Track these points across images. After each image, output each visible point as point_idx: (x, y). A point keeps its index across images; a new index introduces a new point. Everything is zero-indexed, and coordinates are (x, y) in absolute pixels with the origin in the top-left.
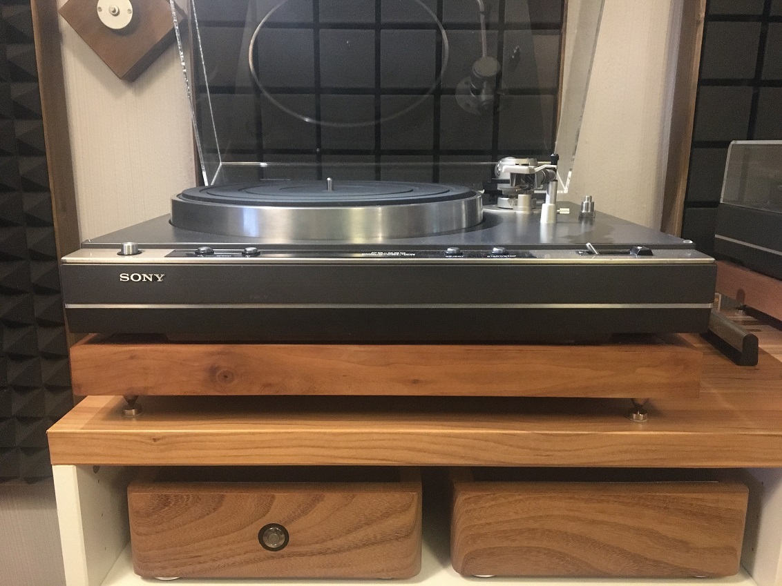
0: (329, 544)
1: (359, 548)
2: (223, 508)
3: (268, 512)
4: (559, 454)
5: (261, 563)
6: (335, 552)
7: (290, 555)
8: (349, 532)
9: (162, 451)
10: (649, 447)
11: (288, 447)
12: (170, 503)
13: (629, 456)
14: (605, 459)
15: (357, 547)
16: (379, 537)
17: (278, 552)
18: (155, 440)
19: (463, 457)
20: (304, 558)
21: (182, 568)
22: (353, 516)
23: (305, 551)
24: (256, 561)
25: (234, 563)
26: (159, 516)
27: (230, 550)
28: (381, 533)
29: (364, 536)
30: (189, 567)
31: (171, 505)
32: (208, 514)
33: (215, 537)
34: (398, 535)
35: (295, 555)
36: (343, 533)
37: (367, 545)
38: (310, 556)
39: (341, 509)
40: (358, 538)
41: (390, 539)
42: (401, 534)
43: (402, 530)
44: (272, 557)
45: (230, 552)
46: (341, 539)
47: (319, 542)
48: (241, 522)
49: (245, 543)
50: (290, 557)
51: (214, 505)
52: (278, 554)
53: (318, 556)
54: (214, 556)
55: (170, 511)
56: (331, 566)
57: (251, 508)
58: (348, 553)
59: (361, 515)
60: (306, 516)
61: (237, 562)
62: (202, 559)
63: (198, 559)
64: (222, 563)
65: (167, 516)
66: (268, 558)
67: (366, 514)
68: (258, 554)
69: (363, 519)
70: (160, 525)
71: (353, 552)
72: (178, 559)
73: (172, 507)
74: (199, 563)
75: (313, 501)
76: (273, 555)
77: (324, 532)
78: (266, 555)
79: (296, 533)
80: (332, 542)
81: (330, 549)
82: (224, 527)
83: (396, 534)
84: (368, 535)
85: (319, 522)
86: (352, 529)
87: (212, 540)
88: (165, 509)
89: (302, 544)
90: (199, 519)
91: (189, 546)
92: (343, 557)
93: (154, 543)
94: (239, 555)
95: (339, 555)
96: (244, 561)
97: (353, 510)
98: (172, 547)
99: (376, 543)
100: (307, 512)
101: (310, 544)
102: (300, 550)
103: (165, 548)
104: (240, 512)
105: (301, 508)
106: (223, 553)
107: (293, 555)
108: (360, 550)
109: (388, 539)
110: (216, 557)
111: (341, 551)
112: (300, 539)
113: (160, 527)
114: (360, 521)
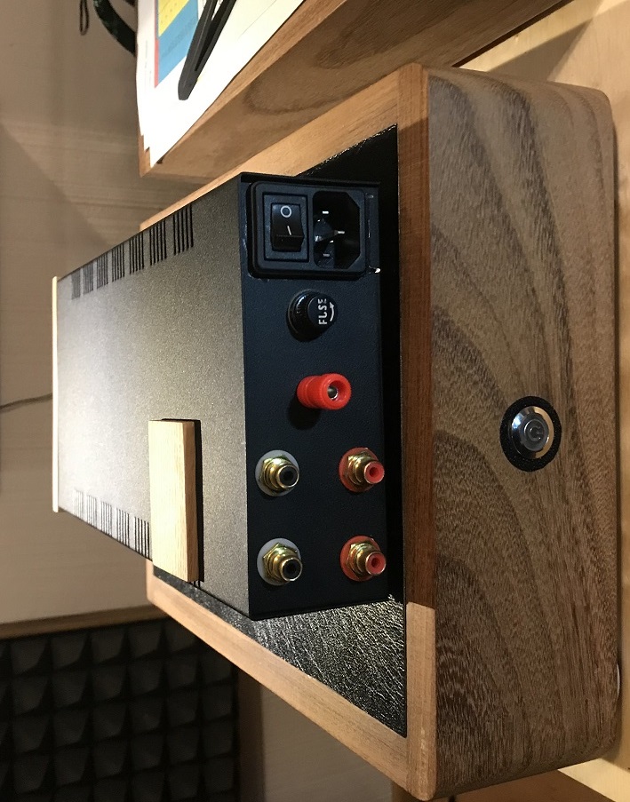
0: (545, 298)
1: (552, 223)
2: (468, 561)
3: (475, 450)
5: (587, 463)
6: (561, 285)
7: (570, 394)
8: (517, 249)
15: (550, 231)
16: (528, 175)
17: (563, 423)
20: (576, 360)
21: (598, 647)
22: (481, 235)
23: (560, 358)
24: (582, 474)
25: (588, 527)
26: (486, 718)
27: (559, 538)
28: (520, 169)
29: (526, 210)
30: (596, 631)
31: (462, 691)
32: (481, 599)
33: (533, 576)
34: (522, 126)
35: (569, 382)
36: (521, 263)
37: (546, 205)
38: (570, 345)
39: (465, 265)
40: (531, 226)
41: (532, 146)
42: (520, 118)
43: (513, 116)
44: (573, 438)
45: (563, 538)
46: (532, 269)
47: (540, 322)
48: (499, 515)
49: (545, 504)
50: (572, 395)
51: (460, 584)
52: (568, 421)
53: (570, 325)
54: (572, 574)
55: (475, 692)
56: (591, 296)
57: (467, 492)
58: (563, 252)
59: (478, 216)
60: (483, 355)
61: (585, 520)
62: (578, 604)
63: (580, 613)
64: (588, 554)
65: (488, 697)
66: (576, 445)
67: (476, 204)
68: (567, 472)
69: (489, 211)
70: (508, 713)
71: (562, 240)
72: (580, 660)
73: (467, 687)
74: (588, 609)
75: (448, 336)
76: (570, 434)
77: (519, 311)
78: (570, 452)
79: (522, 378)
80: (541, 292)
81: (554, 297)
82: (510, 556)
83: (522, 131)
84: (523, 202)
85: (495, 322)
86: (511, 241)
87: (538, 582)
88: (471, 706)
89: (546, 367)
90: (493, 619)
91: (554, 637)
92: (571, 267)
93: (546, 720)
94: (569, 516)
95: (567, 275)
96: (582, 503)
97: (467, 235)
98: (556, 677)
99: (541, 182)
100: (474, 351)
101: (545, 345)
102: (557, 369)
103: (557, 693)
104: (476, 518)
105: (464, 366)
106: (567, 556)
107: (568, 387)
108: (557, 223)
109: (532, 153)
110: (576, 571)
111: (560, 271)
112: (534, 370)
113: (512, 712)
114: (492, 218)
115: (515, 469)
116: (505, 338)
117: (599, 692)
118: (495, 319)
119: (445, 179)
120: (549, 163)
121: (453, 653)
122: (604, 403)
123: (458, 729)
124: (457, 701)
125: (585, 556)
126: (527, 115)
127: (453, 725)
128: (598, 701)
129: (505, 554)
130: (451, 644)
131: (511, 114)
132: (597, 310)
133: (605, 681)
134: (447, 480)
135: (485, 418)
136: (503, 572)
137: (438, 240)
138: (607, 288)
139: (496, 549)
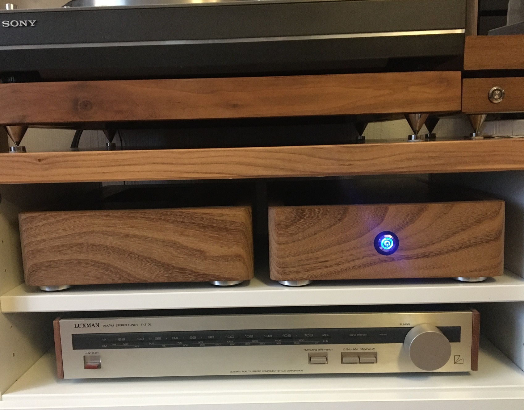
4: (358, 163)
9: (46, 169)
10: (430, 154)
11: (144, 164)
13: (414, 163)
14: (395, 166)
18: (40, 160)
19: (282, 169)
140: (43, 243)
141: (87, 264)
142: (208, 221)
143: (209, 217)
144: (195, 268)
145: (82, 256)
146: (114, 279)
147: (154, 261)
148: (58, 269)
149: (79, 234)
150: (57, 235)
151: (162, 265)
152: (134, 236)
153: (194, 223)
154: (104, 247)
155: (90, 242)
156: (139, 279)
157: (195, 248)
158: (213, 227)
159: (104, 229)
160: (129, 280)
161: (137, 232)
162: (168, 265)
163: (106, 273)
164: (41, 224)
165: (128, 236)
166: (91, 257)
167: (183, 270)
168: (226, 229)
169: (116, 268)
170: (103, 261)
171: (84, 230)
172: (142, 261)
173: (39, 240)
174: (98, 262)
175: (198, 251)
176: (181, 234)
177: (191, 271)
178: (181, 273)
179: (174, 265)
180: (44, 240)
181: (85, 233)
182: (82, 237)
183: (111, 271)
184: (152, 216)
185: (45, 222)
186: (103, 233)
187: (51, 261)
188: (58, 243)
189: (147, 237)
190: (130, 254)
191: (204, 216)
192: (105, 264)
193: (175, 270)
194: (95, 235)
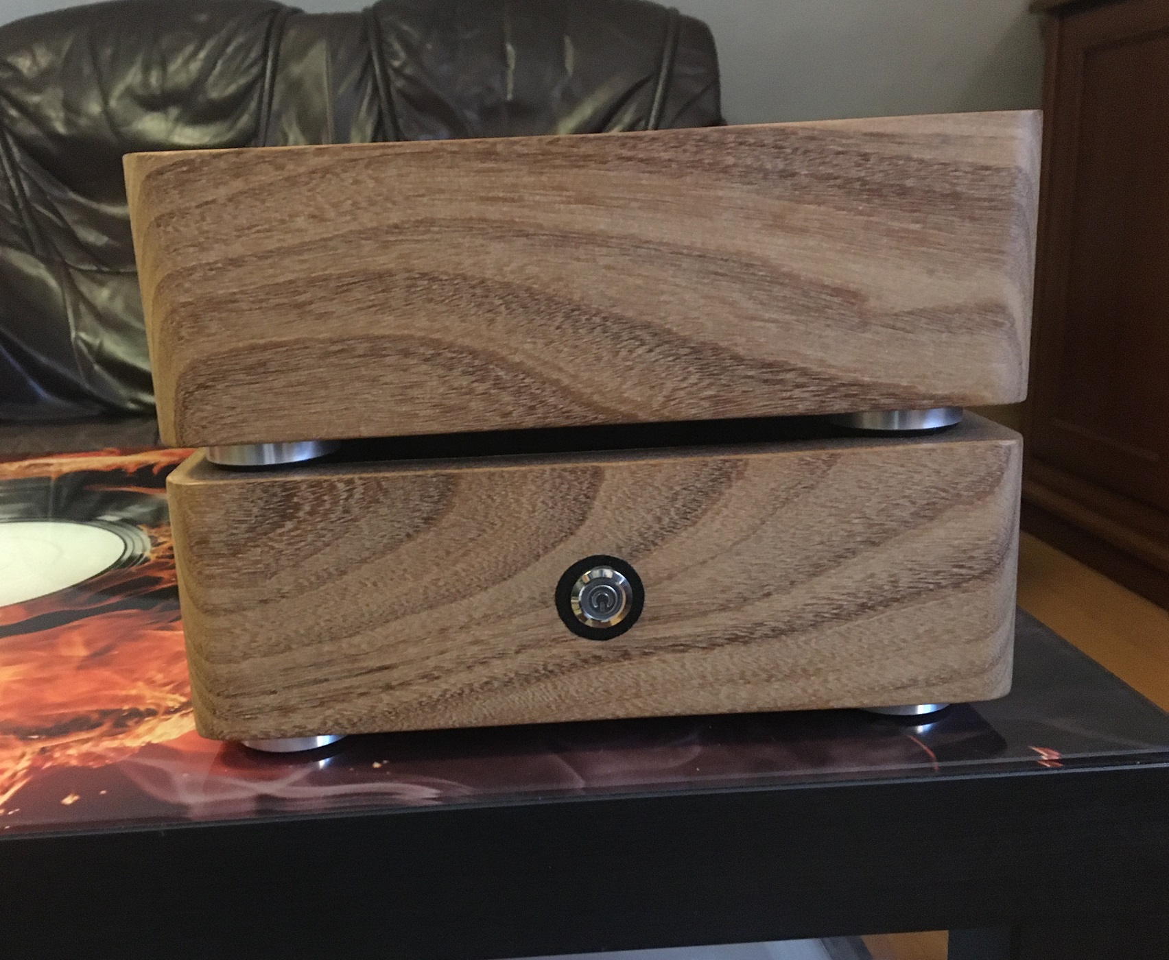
1: (849, 617)
2: (452, 517)
3: (582, 521)
5: (565, 678)
6: (777, 633)
8: (817, 570)
12: (297, 507)
15: (840, 615)
16: (905, 581)
17: (612, 642)
20: (689, 657)
21: (341, 706)
22: (831, 520)
23: (690, 636)
24: (551, 672)
25: (487, 683)
26: (266, 549)
27: (476, 642)
28: (911, 570)
29: (863, 580)
30: (361, 701)
31: (301, 514)
32: (408, 535)
33: (431, 607)
34: (963, 571)
35: (661, 648)
36: (801, 576)
37: (871, 608)
38: (704, 648)
39: (796, 500)
40: (845, 587)
41: (939, 586)
42: (970, 568)
43: (972, 558)
44: (595, 657)
45: (476, 648)
46: (794, 592)
47: (732, 605)
48: (505, 557)
49: (517, 620)
50: (646, 654)
51: (426, 507)
52: (613, 649)
53: (729, 648)
54: (431, 663)
55: (299, 532)
56: (764, 676)
57: (534, 512)
58: (815, 634)
59: (853, 515)
60: (691, 529)
61: (495, 679)
62: (395, 674)
63: (383, 677)
64: (454, 685)
65: (290, 550)
66: (585, 661)
67: (868, 511)
68: (554, 651)
69: (860, 528)
70: (270, 578)
71: (829, 632)
72: (326, 680)
73: (305, 521)
74: (389, 687)
75: (713, 480)
76: (598, 653)
77: (745, 576)
78: (578, 654)
79: (666, 583)
80: (767, 605)
81: (761, 624)
82: (456, 573)
83: (956, 570)
84: (872, 576)
85: (730, 543)
86: (825, 561)
87: (424, 615)
88: (283, 526)
89: (680, 615)
90: (383, 553)
91: (357, 639)
92: (799, 647)
93: (257, 634)
94: (502, 656)
95: (789, 641)
96: (517, 674)
97: (831, 501)
98: (308, 645)
99: (897, 600)
100: (696, 516)
101: (705, 614)
102: (677, 632)
103: (289, 648)
104: (502, 526)
105: (679, 504)
106: (455, 654)
107: (656, 648)
108: (849, 625)
109: (931, 586)
110: (436, 668)
111: (793, 630)
112: (676, 599)
113: (271, 584)
114: (851, 535)
115: (559, 578)
116: (712, 558)
117: (285, 710)
118: (735, 544)
119: (895, 469)
120: (920, 609)
121: (346, 499)
122: (636, 701)
123: (255, 510)
124: (289, 508)
125: (452, 681)
126: (974, 577)
127: (261, 503)
128: (274, 709)
129: (459, 567)
130: (357, 496)
131: (975, 554)
132: (748, 686)
133: (297, 719)
134: (547, 486)
135: (619, 534)
136: (438, 565)
137: (824, 462)
138: (775, 700)
139: (464, 555)
140: (233, 273)
141: (406, 354)
142: (887, 168)
143: (891, 149)
144: (822, 362)
145: (387, 325)
146: (510, 413)
147: (663, 337)
148: (294, 377)
149: (372, 234)
150: (291, 240)
151: (695, 351)
152: (591, 238)
153: (829, 177)
154: (473, 287)
155: (420, 264)
156: (604, 410)
157: (827, 281)
158: (903, 192)
159: (475, 209)
160: (567, 414)
161: (600, 222)
162: (716, 350)
163: (480, 388)
164: (222, 193)
165: (564, 238)
166: (421, 325)
167: (772, 370)
168: (955, 196)
169: (516, 368)
170: (467, 342)
171: (395, 217)
172: (617, 337)
173: (216, 262)
174: (450, 346)
175: (837, 291)
176: (778, 224)
177: (804, 372)
178: (766, 381)
179: (741, 351)
180: (236, 262)
181: (397, 228)
182: (386, 245)
183: (498, 381)
184: (665, 151)
185: (238, 185)
186: (469, 225)
187: (265, 348)
188: (292, 270)
189: (639, 243)
190: (573, 310)
191: (868, 148)
192: (474, 353)
193: (742, 370)
194: (438, 236)
